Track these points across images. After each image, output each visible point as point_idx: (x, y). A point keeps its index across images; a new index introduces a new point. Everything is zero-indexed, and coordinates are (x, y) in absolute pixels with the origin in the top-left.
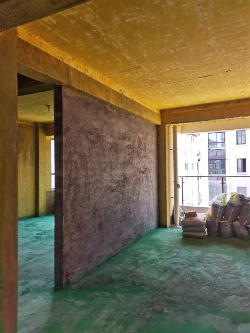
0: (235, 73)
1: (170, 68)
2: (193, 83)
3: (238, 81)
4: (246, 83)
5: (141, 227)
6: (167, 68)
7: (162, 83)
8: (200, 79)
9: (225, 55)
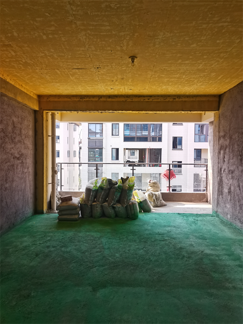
0: (104, 70)
1: (43, 53)
2: (68, 73)
3: (107, 78)
4: (114, 81)
5: (15, 215)
6: (40, 53)
7: (37, 68)
8: (74, 71)
9: (95, 52)
